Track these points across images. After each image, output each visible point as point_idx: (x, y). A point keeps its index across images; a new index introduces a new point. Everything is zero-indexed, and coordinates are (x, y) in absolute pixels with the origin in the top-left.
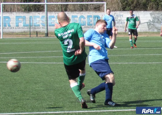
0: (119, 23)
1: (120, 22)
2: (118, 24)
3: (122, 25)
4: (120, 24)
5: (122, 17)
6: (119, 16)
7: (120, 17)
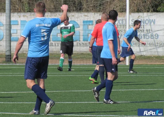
0: (147, 37)
1: (150, 35)
2: (145, 40)
3: (153, 40)
4: (150, 39)
5: (152, 24)
6: (147, 22)
7: (149, 24)
